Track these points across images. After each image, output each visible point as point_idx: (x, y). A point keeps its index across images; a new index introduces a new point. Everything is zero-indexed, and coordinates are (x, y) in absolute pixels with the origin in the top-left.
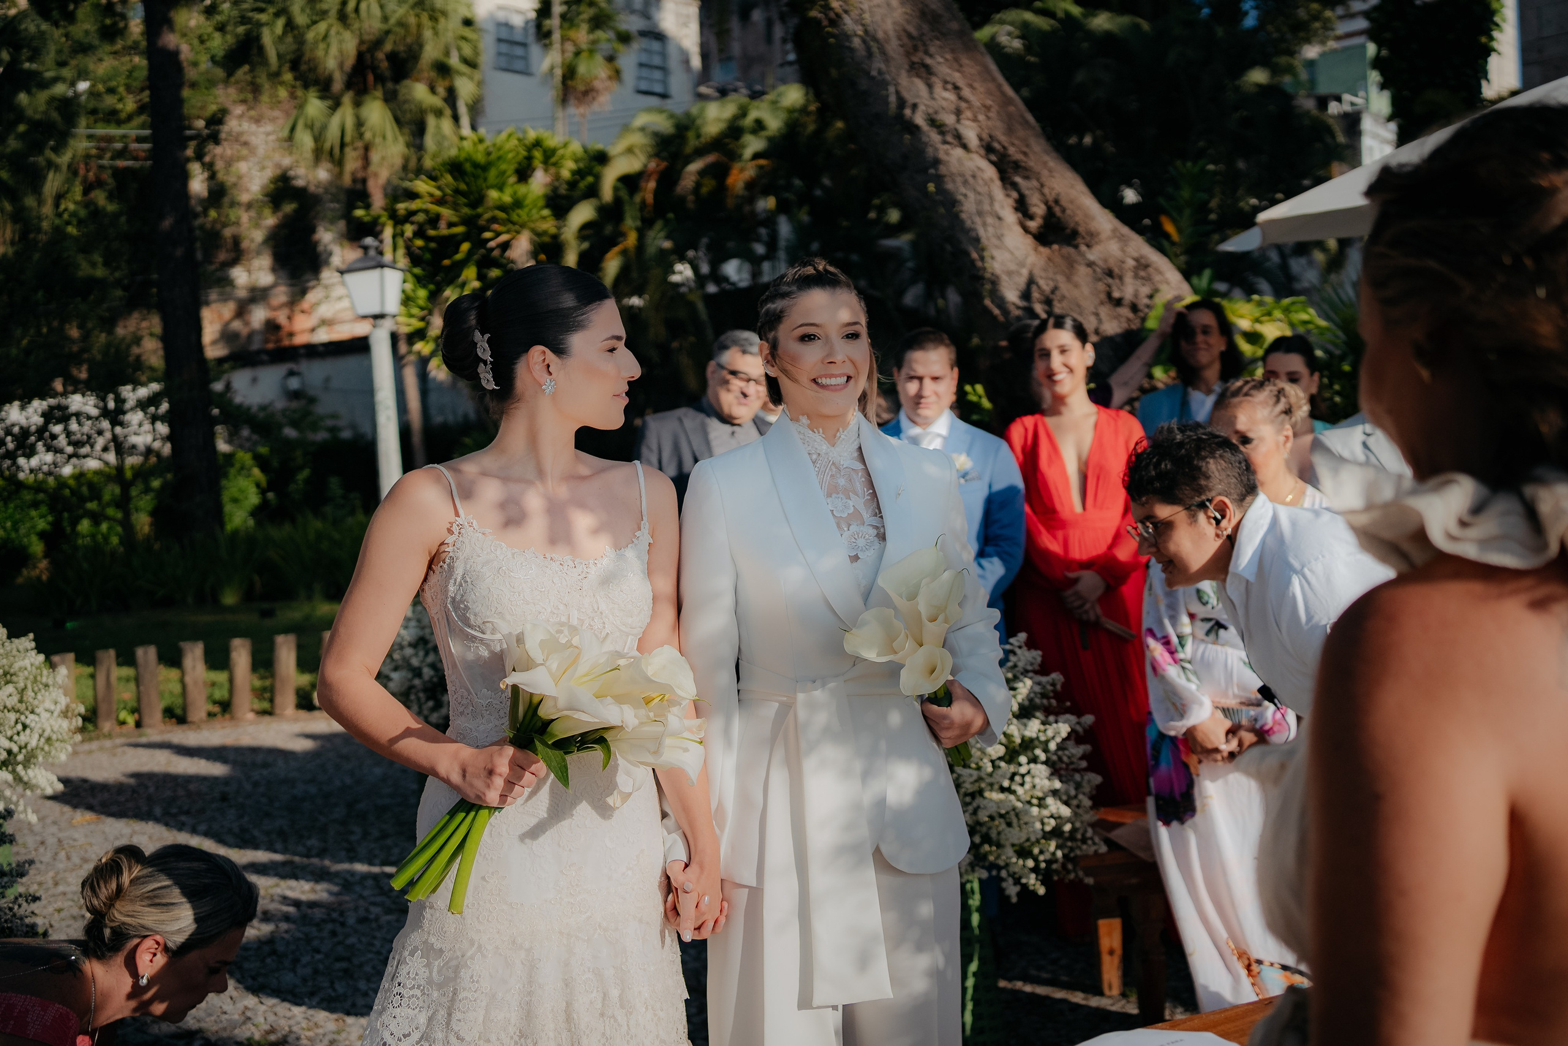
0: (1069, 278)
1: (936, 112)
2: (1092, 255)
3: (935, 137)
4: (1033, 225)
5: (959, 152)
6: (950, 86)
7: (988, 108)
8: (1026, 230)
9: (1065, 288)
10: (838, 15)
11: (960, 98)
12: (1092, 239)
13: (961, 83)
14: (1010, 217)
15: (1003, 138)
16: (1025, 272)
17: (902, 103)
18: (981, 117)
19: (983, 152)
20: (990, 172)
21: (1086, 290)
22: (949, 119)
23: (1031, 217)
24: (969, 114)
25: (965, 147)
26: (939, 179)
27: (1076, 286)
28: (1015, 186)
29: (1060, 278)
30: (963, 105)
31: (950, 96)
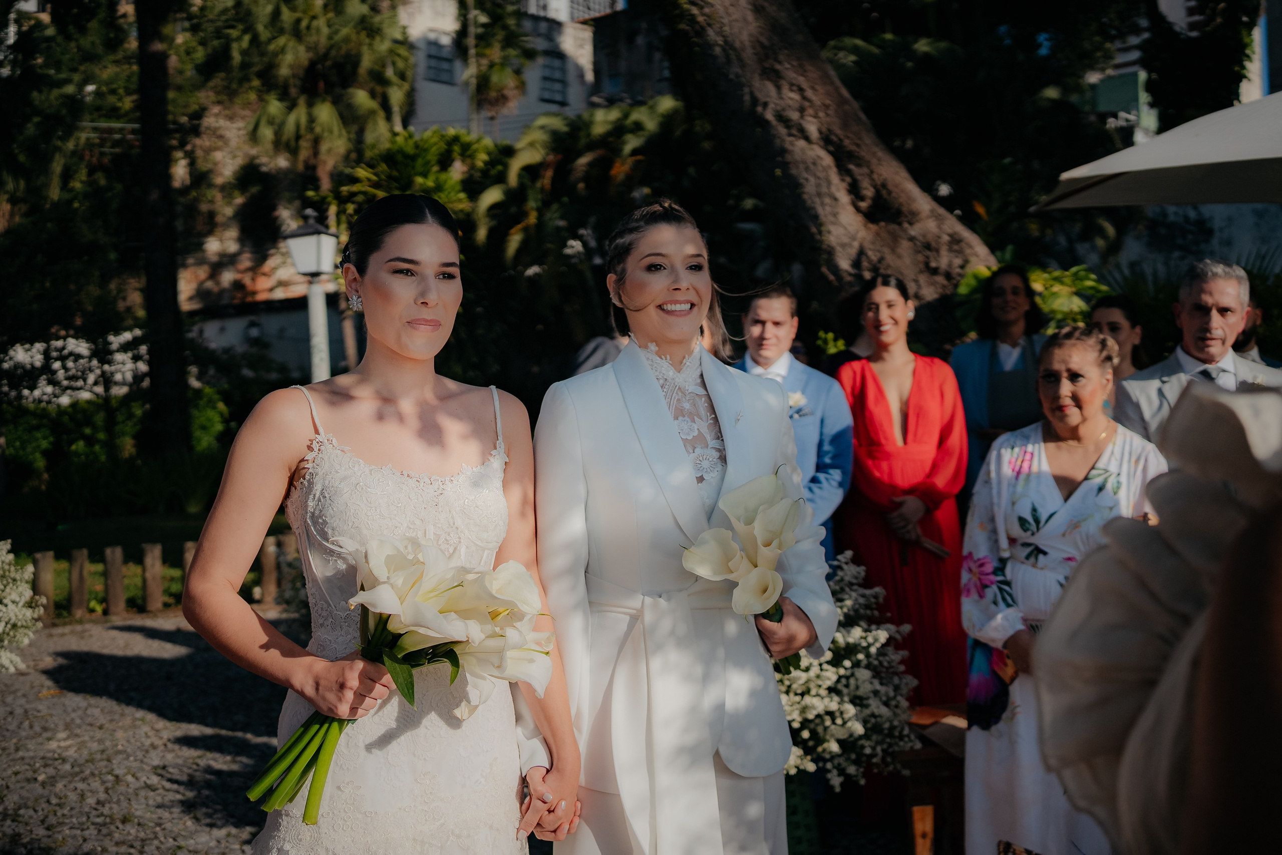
0: (893, 250)
1: (784, 110)
2: (913, 231)
3: (782, 130)
4: (863, 205)
5: (801, 143)
6: (795, 88)
7: (827, 107)
8: (858, 209)
9: (890, 259)
10: (703, 28)
11: (804, 98)
12: (913, 217)
13: (805, 85)
14: (844, 198)
15: (839, 132)
16: (856, 244)
17: (755, 101)
18: (821, 114)
19: (822, 143)
20: (827, 160)
21: (907, 260)
22: (794, 116)
23: (862, 199)
24: (810, 111)
25: (807, 139)
26: (785, 166)
27: (899, 257)
28: (849, 173)
29: (886, 251)
30: (807, 104)
31: (795, 96)
